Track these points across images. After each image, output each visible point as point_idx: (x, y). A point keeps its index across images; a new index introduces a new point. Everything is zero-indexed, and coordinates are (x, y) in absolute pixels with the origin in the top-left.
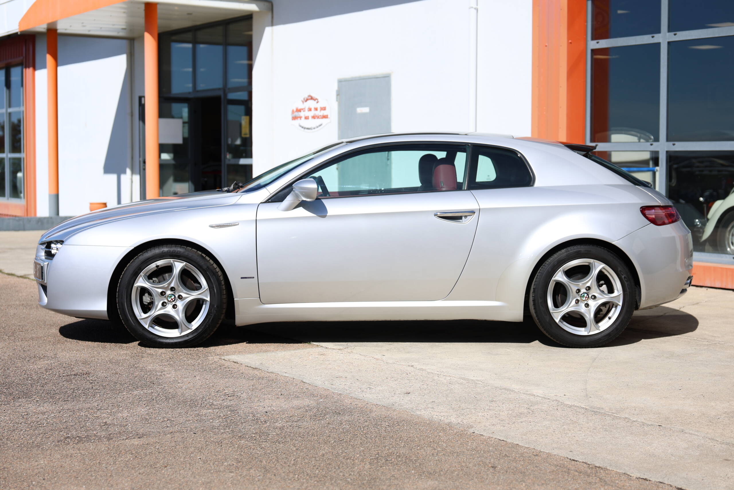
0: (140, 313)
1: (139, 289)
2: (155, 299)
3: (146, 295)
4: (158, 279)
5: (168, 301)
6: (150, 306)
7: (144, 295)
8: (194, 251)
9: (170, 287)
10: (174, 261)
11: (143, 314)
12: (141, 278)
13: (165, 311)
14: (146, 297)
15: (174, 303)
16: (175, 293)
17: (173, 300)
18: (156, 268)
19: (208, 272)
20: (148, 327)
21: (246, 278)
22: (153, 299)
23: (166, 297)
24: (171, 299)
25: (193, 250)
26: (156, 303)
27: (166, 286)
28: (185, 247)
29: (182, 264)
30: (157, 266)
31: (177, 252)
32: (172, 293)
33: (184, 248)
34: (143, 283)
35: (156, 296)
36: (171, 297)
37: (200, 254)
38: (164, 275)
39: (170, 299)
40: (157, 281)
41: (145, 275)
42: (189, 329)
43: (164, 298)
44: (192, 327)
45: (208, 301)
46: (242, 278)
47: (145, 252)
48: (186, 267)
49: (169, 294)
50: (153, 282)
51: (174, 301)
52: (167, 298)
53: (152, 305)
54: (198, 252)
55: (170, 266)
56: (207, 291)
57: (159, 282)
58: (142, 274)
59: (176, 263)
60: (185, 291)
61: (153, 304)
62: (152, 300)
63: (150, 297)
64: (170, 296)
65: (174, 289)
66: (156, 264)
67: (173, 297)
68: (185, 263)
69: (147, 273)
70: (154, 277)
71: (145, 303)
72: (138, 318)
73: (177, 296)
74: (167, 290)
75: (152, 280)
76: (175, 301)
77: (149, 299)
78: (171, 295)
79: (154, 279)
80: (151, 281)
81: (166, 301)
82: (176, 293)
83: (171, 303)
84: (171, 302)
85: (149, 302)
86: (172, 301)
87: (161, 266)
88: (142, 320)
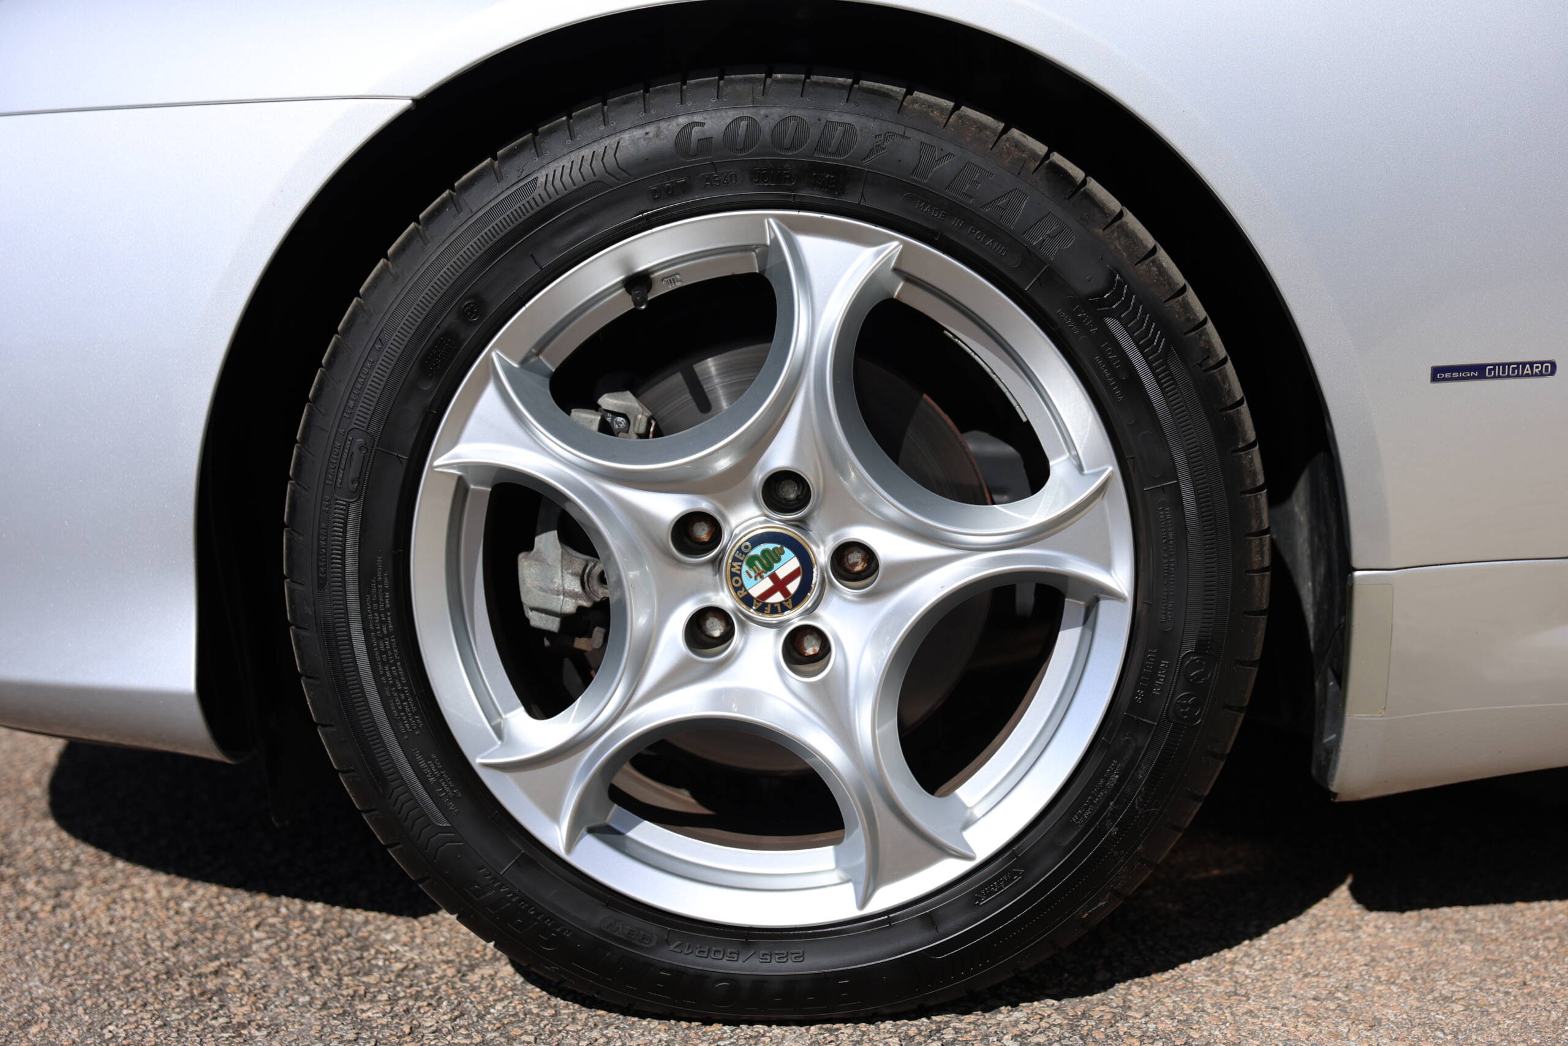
0: (491, 712)
1: (481, 490)
2: (619, 583)
3: (548, 542)
4: (647, 405)
5: (748, 600)
6: (580, 643)
7: (529, 547)
8: (982, 127)
9: (758, 477)
10: (792, 227)
11: (518, 719)
12: (490, 392)
13: (719, 696)
14: (541, 561)
15: (794, 618)
16: (802, 524)
17: (793, 587)
18: (627, 305)
19: (1113, 324)
20: (572, 841)
21: (1479, 372)
22: (602, 579)
23: (727, 560)
24: (767, 584)
25: (962, 117)
26: (639, 619)
27: (724, 464)
28: (899, 90)
29: (872, 250)
30: (637, 282)
31: (815, 133)
32: (777, 523)
33: (886, 95)
34: (510, 440)
35: (635, 552)
36: (770, 560)
37: (1033, 154)
38: (698, 368)
39: (758, 587)
40: (640, 418)
41: (523, 363)
42: (943, 851)
43: (707, 573)
44: (967, 835)
45: (1113, 595)
46: (1439, 374)
47: (522, 147)
48: (899, 288)
49: (756, 541)
50: (605, 428)
51: (798, 599)
52: (735, 575)
53: (598, 632)
54: (1015, 133)
55: (752, 275)
56: (1103, 503)
57: (658, 429)
58: (495, 354)
59: (808, 244)
60: (892, 508)
61: (606, 624)
62: (601, 593)
63: (579, 560)
64: (757, 551)
65: (791, 493)
66: (625, 262)
67: (789, 564)
68: (894, 245)
69: (541, 346)
70: (614, 388)
71: (537, 620)
72: (477, 761)
73: (822, 555)
74: (732, 503)
75: (596, 408)
76: (808, 603)
77: (574, 585)
78: (771, 546)
79: (608, 401)
80: (588, 419)
81: (725, 600)
82: (816, 526)
83: (774, 619)
84: (775, 609)
85: (569, 606)
86: (777, 598)
87: (670, 278)
88: (507, 777)
